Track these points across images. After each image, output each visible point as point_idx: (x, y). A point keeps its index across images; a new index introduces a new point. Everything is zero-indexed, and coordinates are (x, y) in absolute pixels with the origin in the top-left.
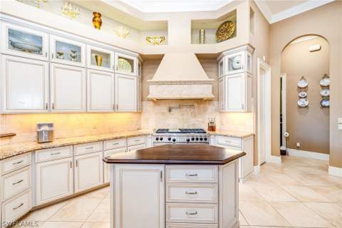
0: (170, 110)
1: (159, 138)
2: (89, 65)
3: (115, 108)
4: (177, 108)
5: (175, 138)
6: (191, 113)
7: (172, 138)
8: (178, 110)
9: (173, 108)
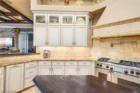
0: (112, 46)
1: (100, 64)
2: (62, 24)
3: (74, 44)
4: (118, 44)
5: (113, 67)
6: (133, 48)
7: (110, 67)
8: (119, 46)
9: (115, 44)
